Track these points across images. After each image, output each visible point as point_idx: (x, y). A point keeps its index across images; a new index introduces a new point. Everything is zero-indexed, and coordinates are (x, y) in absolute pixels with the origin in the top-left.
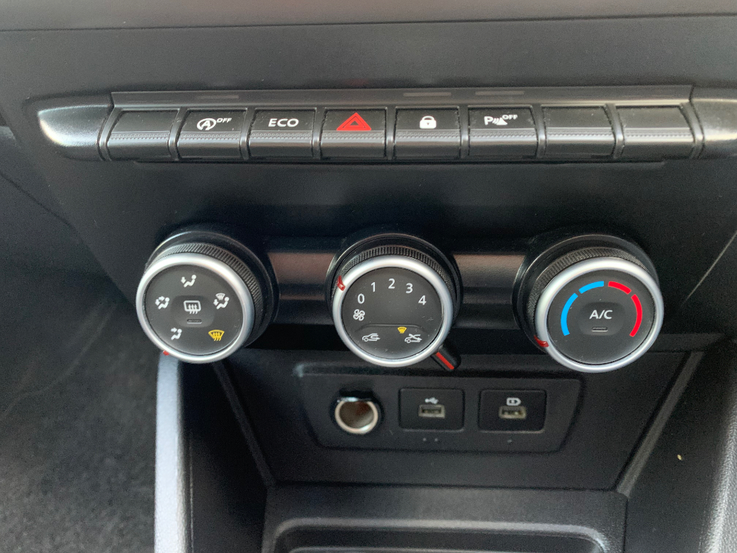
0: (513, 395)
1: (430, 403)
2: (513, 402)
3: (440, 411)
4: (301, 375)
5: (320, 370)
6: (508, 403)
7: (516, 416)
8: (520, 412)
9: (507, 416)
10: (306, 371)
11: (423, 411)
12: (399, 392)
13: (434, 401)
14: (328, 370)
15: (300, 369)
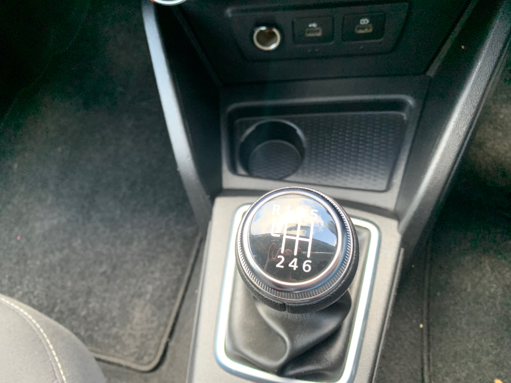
0: (364, 17)
1: (312, 27)
2: (364, 21)
3: (318, 31)
4: (230, 15)
5: (242, 11)
6: (361, 23)
7: (366, 31)
8: (369, 29)
9: (361, 32)
10: (233, 12)
11: (308, 32)
12: (293, 22)
13: (314, 25)
14: (246, 11)
15: (229, 12)
